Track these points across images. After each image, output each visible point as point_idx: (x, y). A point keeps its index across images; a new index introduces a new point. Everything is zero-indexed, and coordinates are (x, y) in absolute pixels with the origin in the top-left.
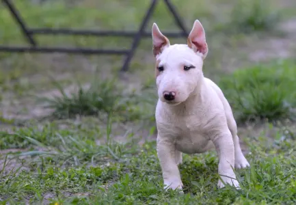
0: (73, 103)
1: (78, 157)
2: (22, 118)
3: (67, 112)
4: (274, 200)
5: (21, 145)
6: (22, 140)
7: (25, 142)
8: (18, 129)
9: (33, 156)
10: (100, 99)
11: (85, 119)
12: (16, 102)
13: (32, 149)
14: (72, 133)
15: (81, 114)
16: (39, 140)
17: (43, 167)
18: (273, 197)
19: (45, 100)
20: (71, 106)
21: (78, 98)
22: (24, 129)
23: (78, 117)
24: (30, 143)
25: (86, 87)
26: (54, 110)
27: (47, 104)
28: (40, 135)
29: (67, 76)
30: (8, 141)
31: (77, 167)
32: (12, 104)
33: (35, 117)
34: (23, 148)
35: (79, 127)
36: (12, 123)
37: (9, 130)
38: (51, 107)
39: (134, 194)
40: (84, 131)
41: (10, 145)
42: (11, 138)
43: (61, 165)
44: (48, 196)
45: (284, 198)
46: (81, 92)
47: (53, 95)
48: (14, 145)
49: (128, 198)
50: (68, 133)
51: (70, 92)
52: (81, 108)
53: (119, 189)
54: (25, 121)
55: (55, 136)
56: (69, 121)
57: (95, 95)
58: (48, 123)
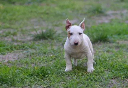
0: (40, 36)
1: (42, 53)
2: (24, 40)
3: (38, 38)
4: (105, 68)
5: (24, 48)
6: (24, 47)
7: (25, 48)
8: (23, 44)
9: (28, 52)
10: (49, 34)
11: (44, 41)
12: (22, 35)
13: (27, 50)
14: (40, 45)
15: (43, 39)
16: (29, 47)
17: (31, 56)
18: (105, 67)
19: (31, 34)
20: (39, 37)
21: (41, 34)
22: (25, 43)
23: (41, 40)
24: (26, 48)
25: (44, 31)
26: (34, 38)
27: (31, 36)
28: (30, 45)
29: (38, 27)
30: (19, 47)
31: (42, 56)
32: (20, 36)
33: (28, 40)
34: (24, 49)
35: (42, 43)
36: (21, 42)
37: (20, 44)
38: (33, 37)
39: (60, 65)
40: (44, 44)
41: (20, 49)
42: (21, 46)
43: (37, 55)
44: (33, 65)
45: (108, 67)
46: (43, 32)
47: (33, 33)
48: (21, 49)
49: (58, 66)
50: (39, 45)
51: (39, 32)
52: (43, 37)
53: (55, 63)
54: (25, 41)
55: (35, 46)
56: (39, 41)
57: (47, 33)
58: (32, 42)
